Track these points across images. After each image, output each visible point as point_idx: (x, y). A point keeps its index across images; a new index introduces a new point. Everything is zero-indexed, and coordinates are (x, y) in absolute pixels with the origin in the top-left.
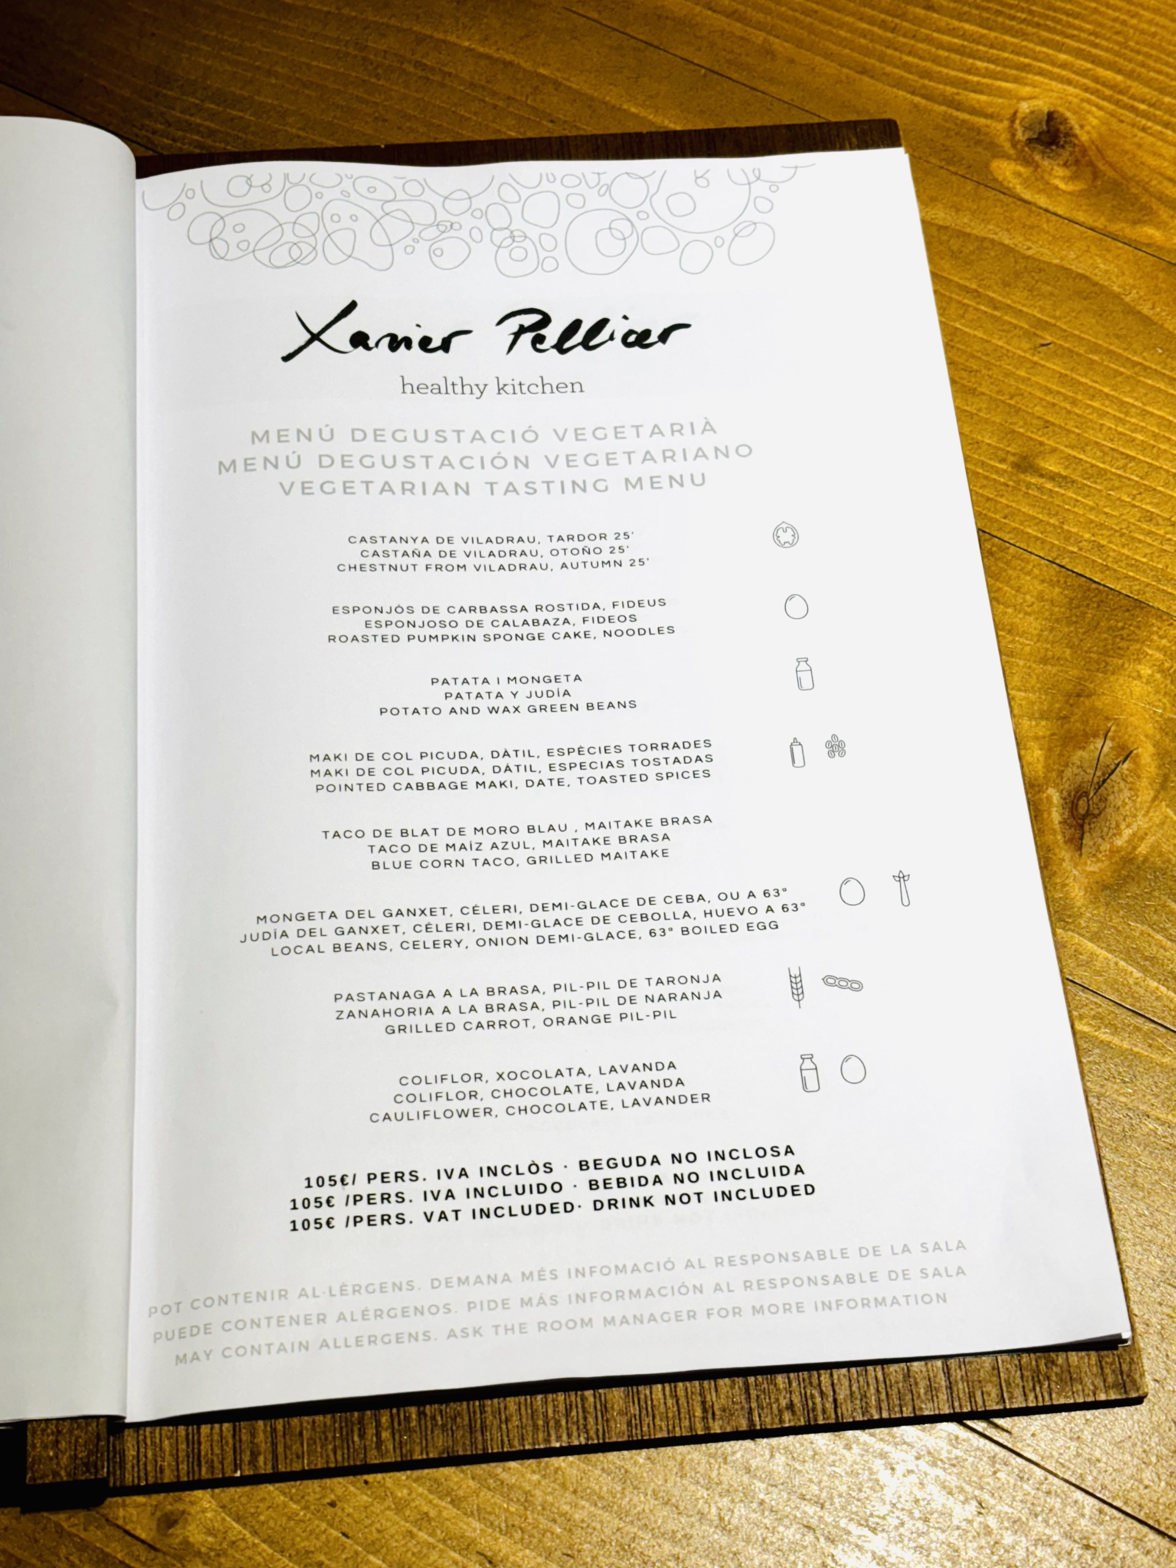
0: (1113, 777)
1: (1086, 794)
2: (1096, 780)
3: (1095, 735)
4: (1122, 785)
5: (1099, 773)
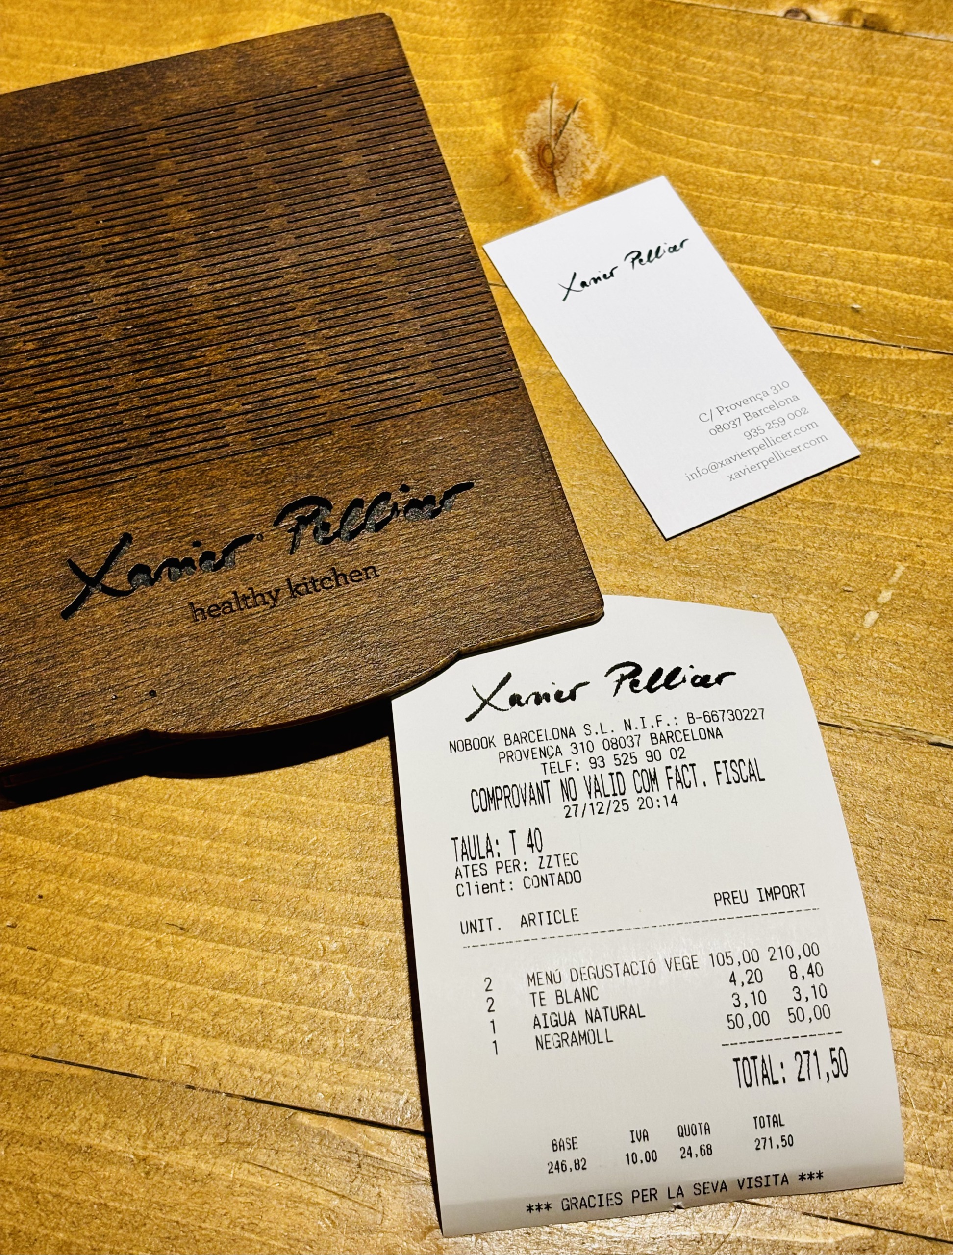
0: (568, 127)
1: (549, 145)
2: (553, 133)
3: (542, 98)
4: (578, 131)
5: (554, 127)
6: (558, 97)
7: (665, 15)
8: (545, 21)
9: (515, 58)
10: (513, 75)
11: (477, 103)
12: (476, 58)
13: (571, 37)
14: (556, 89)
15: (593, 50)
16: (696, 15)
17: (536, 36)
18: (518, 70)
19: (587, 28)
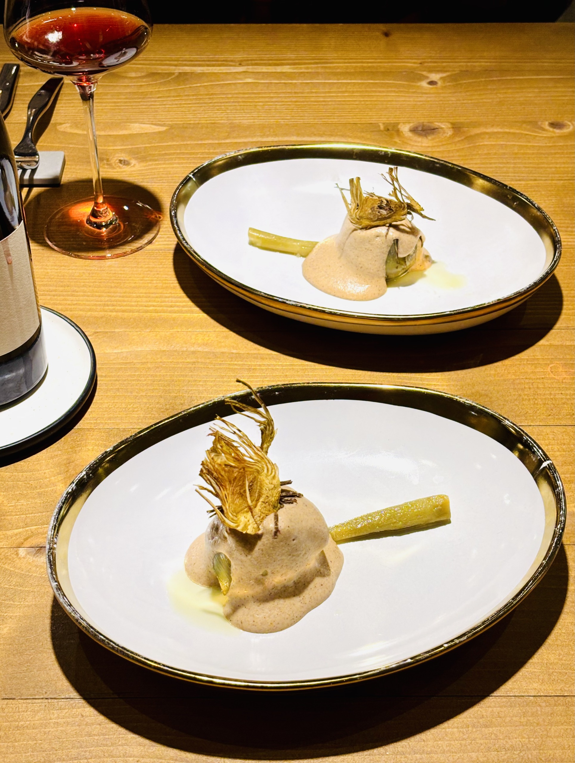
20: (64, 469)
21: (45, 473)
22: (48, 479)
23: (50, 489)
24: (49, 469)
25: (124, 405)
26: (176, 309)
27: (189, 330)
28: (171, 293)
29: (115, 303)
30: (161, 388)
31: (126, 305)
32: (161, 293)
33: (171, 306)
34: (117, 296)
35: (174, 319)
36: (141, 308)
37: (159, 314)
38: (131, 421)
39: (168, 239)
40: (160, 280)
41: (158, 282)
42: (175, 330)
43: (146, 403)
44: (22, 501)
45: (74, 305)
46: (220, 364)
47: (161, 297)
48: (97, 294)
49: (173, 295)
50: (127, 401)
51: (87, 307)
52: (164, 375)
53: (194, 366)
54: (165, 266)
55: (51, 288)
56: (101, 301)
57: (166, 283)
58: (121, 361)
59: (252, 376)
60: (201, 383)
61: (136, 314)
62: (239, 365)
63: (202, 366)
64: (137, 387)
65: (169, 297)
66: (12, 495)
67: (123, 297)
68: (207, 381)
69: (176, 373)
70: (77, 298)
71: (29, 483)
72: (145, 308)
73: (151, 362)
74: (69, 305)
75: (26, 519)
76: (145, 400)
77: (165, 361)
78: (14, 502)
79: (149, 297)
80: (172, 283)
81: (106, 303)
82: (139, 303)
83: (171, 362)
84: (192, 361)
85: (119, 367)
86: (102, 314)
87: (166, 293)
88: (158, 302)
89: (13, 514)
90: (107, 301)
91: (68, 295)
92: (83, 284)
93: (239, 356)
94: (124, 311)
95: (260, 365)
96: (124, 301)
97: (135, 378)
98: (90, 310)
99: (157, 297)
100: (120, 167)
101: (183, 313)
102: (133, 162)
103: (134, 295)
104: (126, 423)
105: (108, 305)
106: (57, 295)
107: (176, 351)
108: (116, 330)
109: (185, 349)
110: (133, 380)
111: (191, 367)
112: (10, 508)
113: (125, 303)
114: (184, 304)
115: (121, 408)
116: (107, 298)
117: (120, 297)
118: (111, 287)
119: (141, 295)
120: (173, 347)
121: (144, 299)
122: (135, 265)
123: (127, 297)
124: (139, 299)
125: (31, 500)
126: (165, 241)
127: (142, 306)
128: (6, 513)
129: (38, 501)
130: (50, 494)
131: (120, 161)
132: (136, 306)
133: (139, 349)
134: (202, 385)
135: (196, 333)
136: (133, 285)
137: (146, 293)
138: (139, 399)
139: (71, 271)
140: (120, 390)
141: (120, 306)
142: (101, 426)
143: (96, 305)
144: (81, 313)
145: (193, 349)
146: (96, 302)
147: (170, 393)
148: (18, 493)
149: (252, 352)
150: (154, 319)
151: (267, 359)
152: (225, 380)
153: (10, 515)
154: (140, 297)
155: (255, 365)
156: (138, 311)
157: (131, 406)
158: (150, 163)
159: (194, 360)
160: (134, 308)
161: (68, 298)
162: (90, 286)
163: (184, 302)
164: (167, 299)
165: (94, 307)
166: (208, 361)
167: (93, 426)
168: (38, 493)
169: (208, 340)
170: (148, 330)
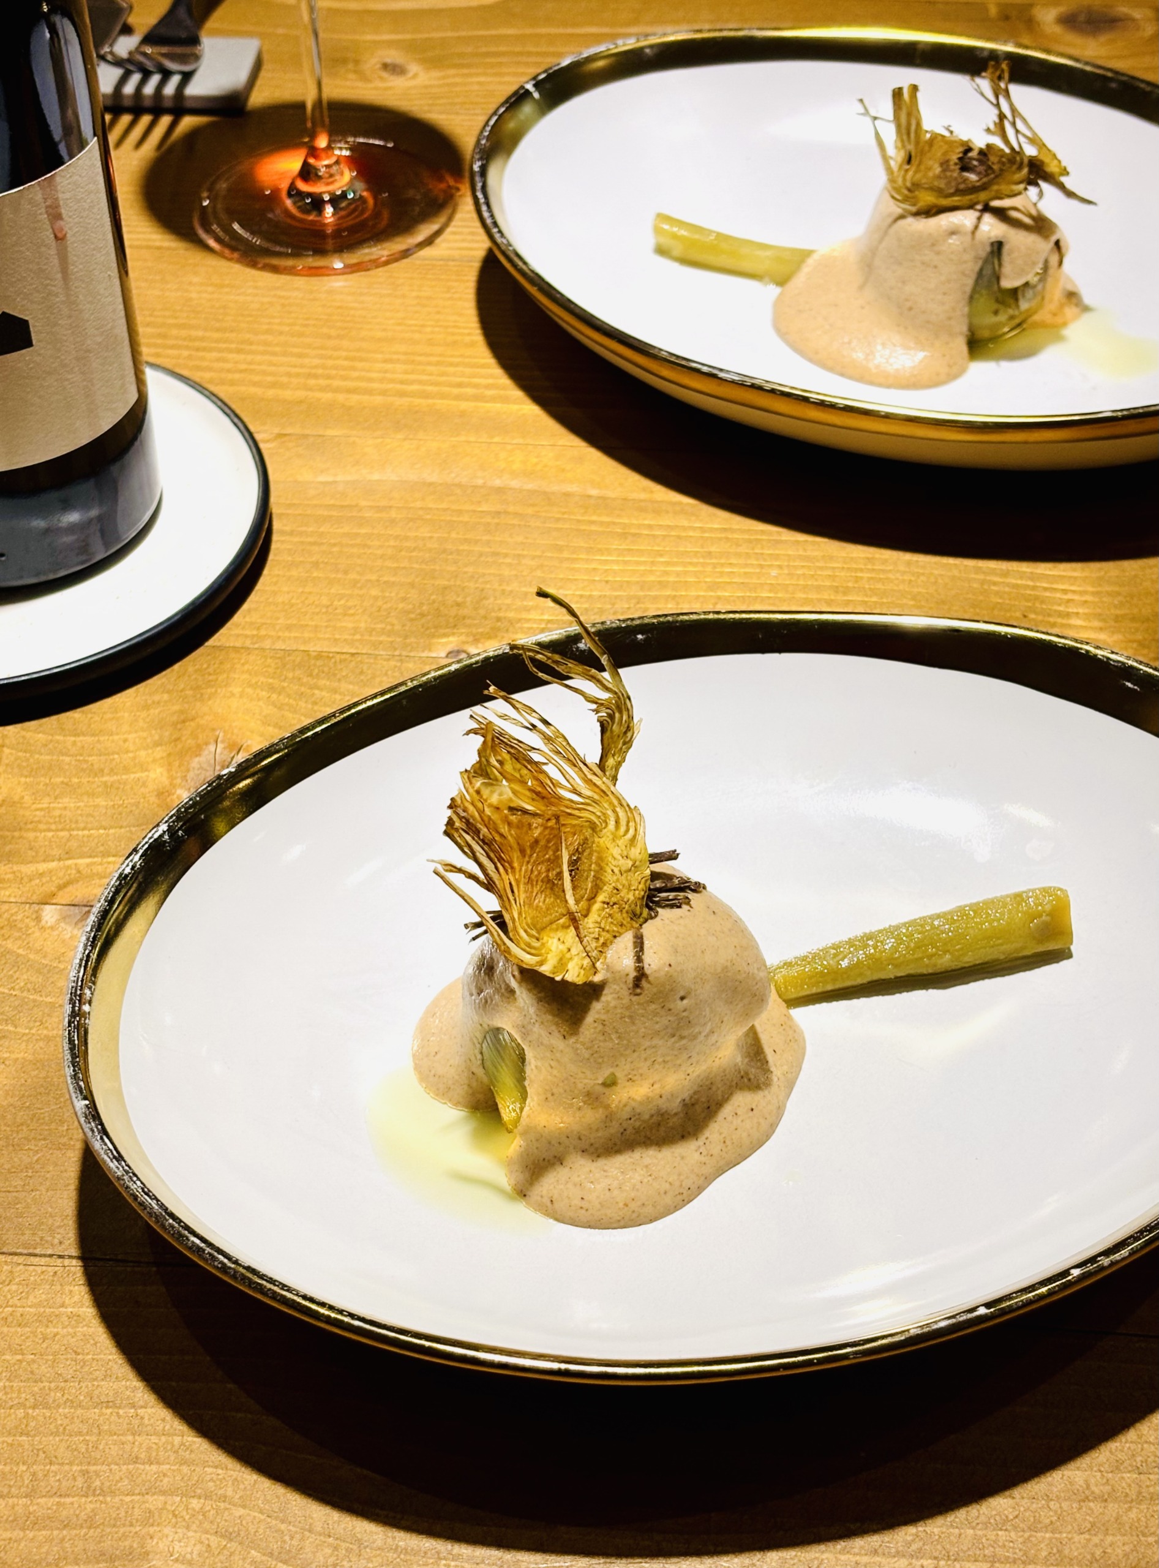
6: (223, 742)
7: (331, 665)
8: (211, 678)
9: (182, 712)
10: (179, 726)
11: (143, 753)
12: (144, 714)
13: (237, 690)
14: (221, 735)
15: (259, 700)
16: (361, 662)
17: (203, 691)
18: (184, 722)
19: (254, 681)
20: (171, 735)
21: (125, 741)
22: (131, 755)
23: (132, 776)
24: (136, 732)
25: (325, 601)
26: (470, 391)
27: (496, 439)
28: (462, 356)
29: (334, 372)
30: (416, 566)
31: (358, 379)
32: (440, 355)
33: (460, 385)
34: (338, 358)
35: (463, 414)
36: (391, 386)
37: (430, 401)
38: (337, 636)
39: (470, 237)
40: (440, 326)
41: (437, 329)
42: (463, 438)
43: (376, 598)
44: (66, 800)
45: (241, 371)
46: (558, 520)
47: (438, 364)
48: (295, 350)
49: (467, 360)
50: (333, 591)
51: (269, 379)
52: (423, 539)
53: (496, 521)
54: (457, 296)
55: (194, 333)
56: (302, 366)
57: (453, 334)
58: (332, 502)
59: (629, 550)
60: (508, 560)
61: (378, 400)
62: (602, 523)
63: (515, 522)
64: (359, 561)
65: (457, 365)
66: (46, 785)
67: (353, 359)
68: (524, 556)
69: (454, 535)
70: (249, 357)
71: (86, 762)
72: (399, 386)
73: (398, 508)
74: (229, 371)
75: (68, 840)
76: (374, 592)
77: (430, 506)
78: (46, 800)
79: (413, 362)
80: (469, 334)
81: (313, 371)
82: (388, 375)
83: (445, 510)
84: (493, 509)
85: (326, 513)
86: (301, 394)
87: (452, 356)
88: (431, 374)
89: (42, 826)
90: (316, 367)
91: (230, 351)
92: (265, 327)
93: (603, 504)
94: (350, 391)
95: (650, 527)
96: (353, 369)
97: (358, 541)
98: (273, 385)
99: (429, 364)
100: (381, 78)
101: (487, 402)
102: (414, 68)
103: (379, 356)
104: (325, 639)
105: (316, 376)
106: (204, 349)
107: (459, 485)
108: (330, 432)
109: (480, 482)
110: (352, 546)
111: (489, 524)
112: (38, 813)
113: (356, 374)
114: (490, 381)
115: (317, 606)
116: (316, 361)
117: (346, 359)
118: (329, 337)
119: (395, 357)
120: (453, 475)
121: (399, 367)
122: (389, 292)
123: (361, 360)
124: (389, 366)
125: (85, 798)
126: (463, 241)
127: (392, 381)
128: (26, 823)
129: (101, 801)
130: (132, 788)
131: (385, 66)
132: (381, 380)
133: (376, 477)
134: (510, 565)
135: (509, 447)
136: (379, 334)
137: (406, 354)
138: (361, 588)
139: (241, 298)
140: (321, 566)
141: (344, 378)
142: (267, 644)
143: (289, 375)
144: (253, 390)
145: (498, 483)
146: (289, 369)
147: (434, 578)
148: (59, 780)
149: (635, 496)
150: (416, 412)
151: (667, 512)
152: (566, 555)
153: (34, 830)
154: (391, 361)
155: (640, 526)
156: (384, 393)
157: (342, 602)
158: (452, 72)
159: (499, 507)
160: (375, 385)
161: (231, 356)
162: (281, 333)
163: (491, 376)
164: (451, 369)
165: (285, 379)
166: (530, 511)
167: (248, 643)
168: (105, 783)
169: (536, 464)
170: (400, 436)
